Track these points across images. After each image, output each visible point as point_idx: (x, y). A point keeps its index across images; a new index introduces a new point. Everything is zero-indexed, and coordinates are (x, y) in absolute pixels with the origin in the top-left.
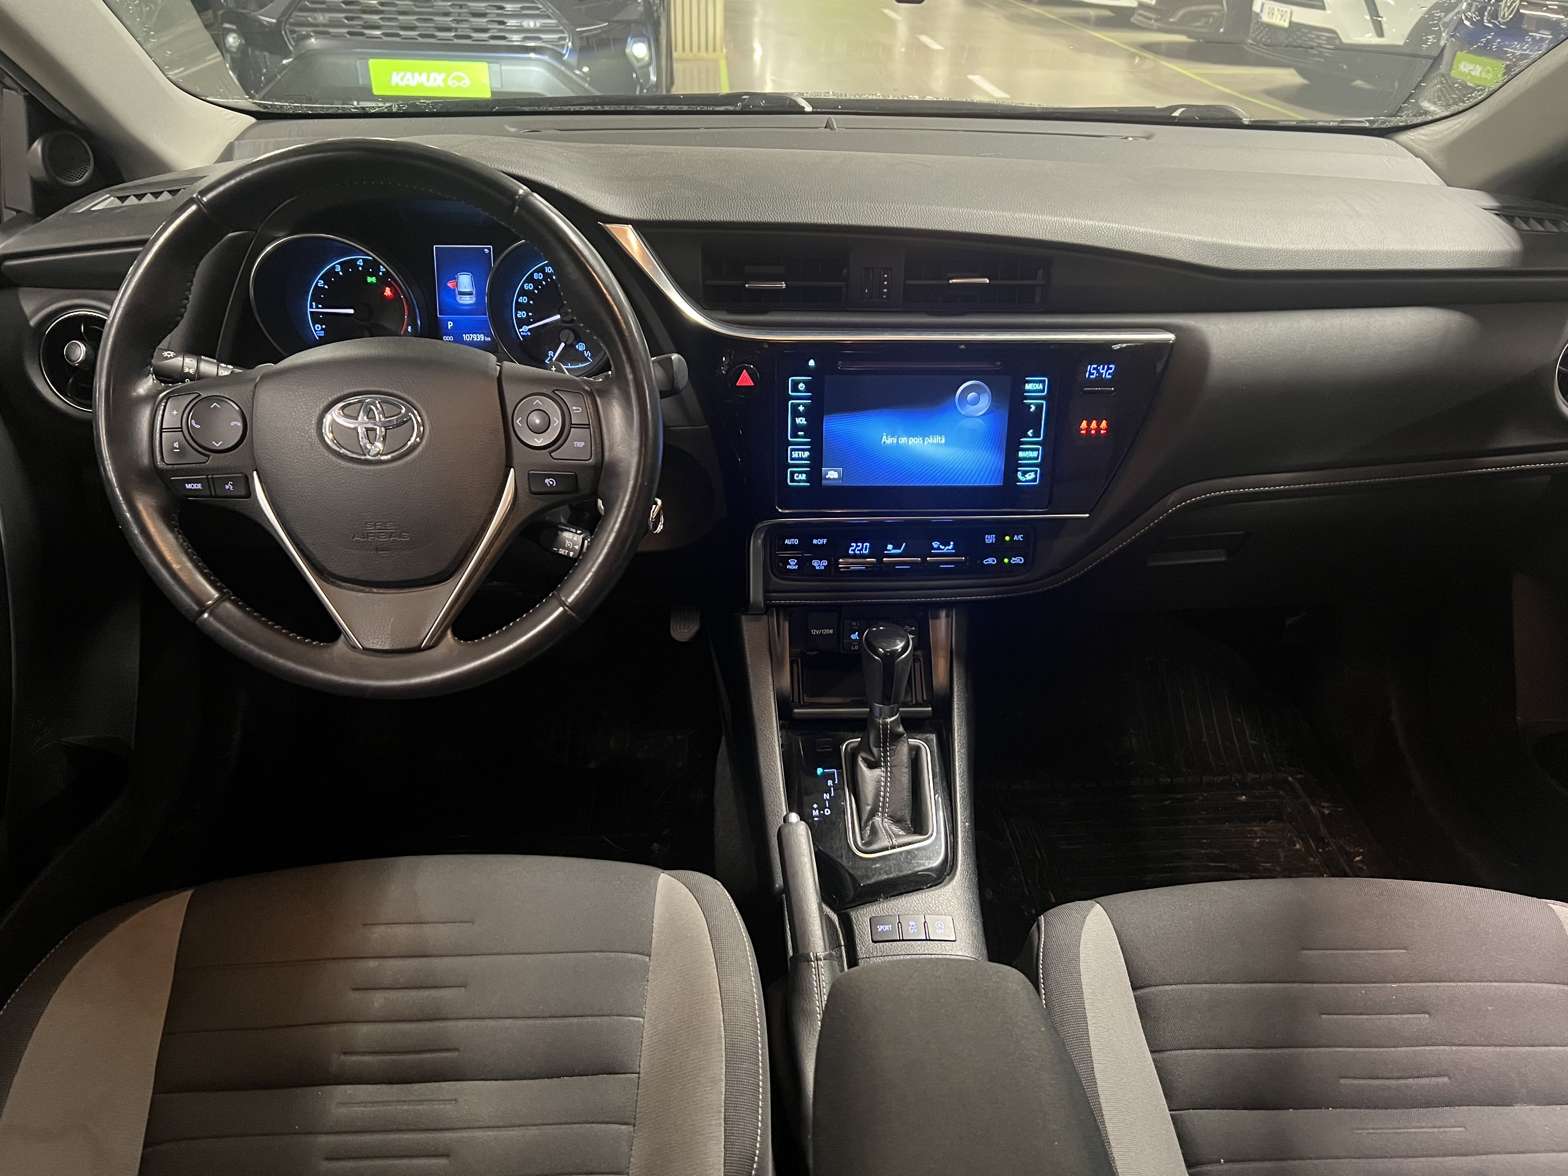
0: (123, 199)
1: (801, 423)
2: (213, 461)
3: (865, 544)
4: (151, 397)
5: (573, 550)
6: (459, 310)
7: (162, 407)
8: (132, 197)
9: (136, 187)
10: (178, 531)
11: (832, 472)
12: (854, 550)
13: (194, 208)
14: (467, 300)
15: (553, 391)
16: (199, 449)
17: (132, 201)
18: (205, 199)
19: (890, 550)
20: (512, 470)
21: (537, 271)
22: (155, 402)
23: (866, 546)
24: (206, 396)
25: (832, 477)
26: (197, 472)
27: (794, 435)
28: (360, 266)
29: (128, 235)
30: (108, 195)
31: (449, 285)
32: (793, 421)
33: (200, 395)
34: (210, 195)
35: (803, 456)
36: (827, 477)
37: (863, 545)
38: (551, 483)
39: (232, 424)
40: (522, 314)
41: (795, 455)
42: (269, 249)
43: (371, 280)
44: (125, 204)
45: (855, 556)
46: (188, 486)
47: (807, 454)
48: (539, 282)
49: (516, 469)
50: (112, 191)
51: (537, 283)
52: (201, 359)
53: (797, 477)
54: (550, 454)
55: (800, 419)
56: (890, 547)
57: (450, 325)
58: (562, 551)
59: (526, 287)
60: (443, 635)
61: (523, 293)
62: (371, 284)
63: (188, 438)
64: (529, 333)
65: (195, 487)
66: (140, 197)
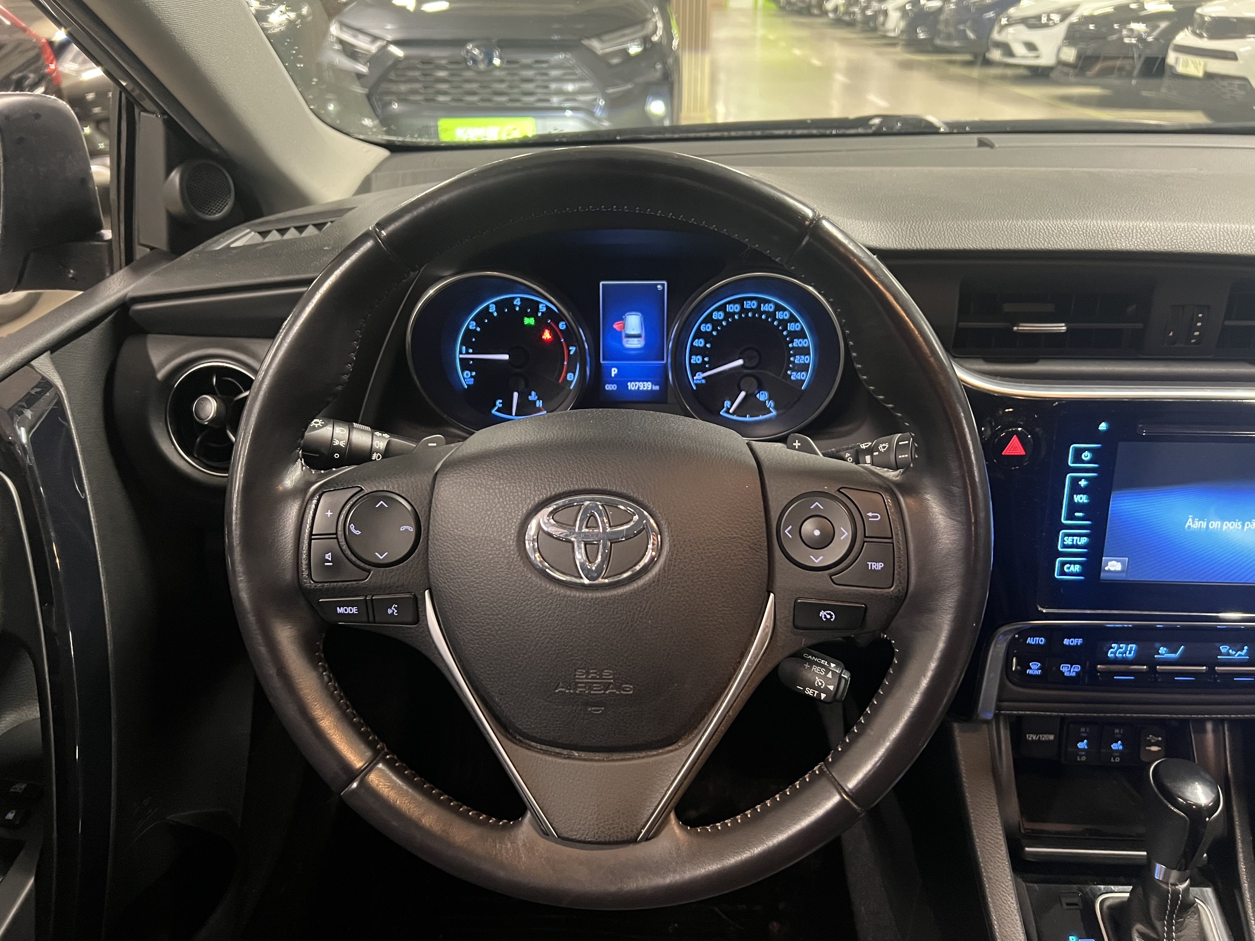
0: (264, 234)
1: (1081, 501)
2: (373, 577)
3: (1130, 646)
4: (301, 490)
5: (826, 690)
6: (624, 355)
7: (313, 506)
8: (275, 232)
9: (279, 221)
10: (323, 666)
11: (1114, 563)
12: (1115, 653)
13: (369, 244)
14: (635, 344)
15: (839, 490)
16: (358, 562)
17: (274, 236)
18: (384, 233)
19: (1163, 655)
20: (772, 595)
21: (718, 309)
22: (304, 500)
23: (1131, 648)
24: (370, 491)
25: (1112, 569)
26: (354, 592)
27: (1070, 517)
28: (516, 305)
29: (272, 276)
30: (248, 230)
31: (615, 326)
32: (1071, 498)
33: (362, 490)
34: (392, 227)
35: (1079, 543)
36: (1106, 568)
37: (1126, 648)
38: (828, 617)
39: (403, 529)
40: (697, 359)
41: (1068, 541)
42: (431, 292)
43: (529, 321)
44: (267, 240)
45: (1116, 661)
46: (340, 610)
47: (1084, 540)
48: (719, 322)
49: (777, 595)
50: (253, 225)
51: (716, 324)
52: (353, 428)
53: (1069, 568)
54: (830, 577)
55: (1079, 496)
56: (1162, 650)
57: (614, 371)
58: (809, 692)
59: (703, 328)
60: (666, 821)
61: (699, 334)
62: (529, 326)
63: (345, 547)
64: (704, 381)
65: (348, 611)
66: (282, 231)
